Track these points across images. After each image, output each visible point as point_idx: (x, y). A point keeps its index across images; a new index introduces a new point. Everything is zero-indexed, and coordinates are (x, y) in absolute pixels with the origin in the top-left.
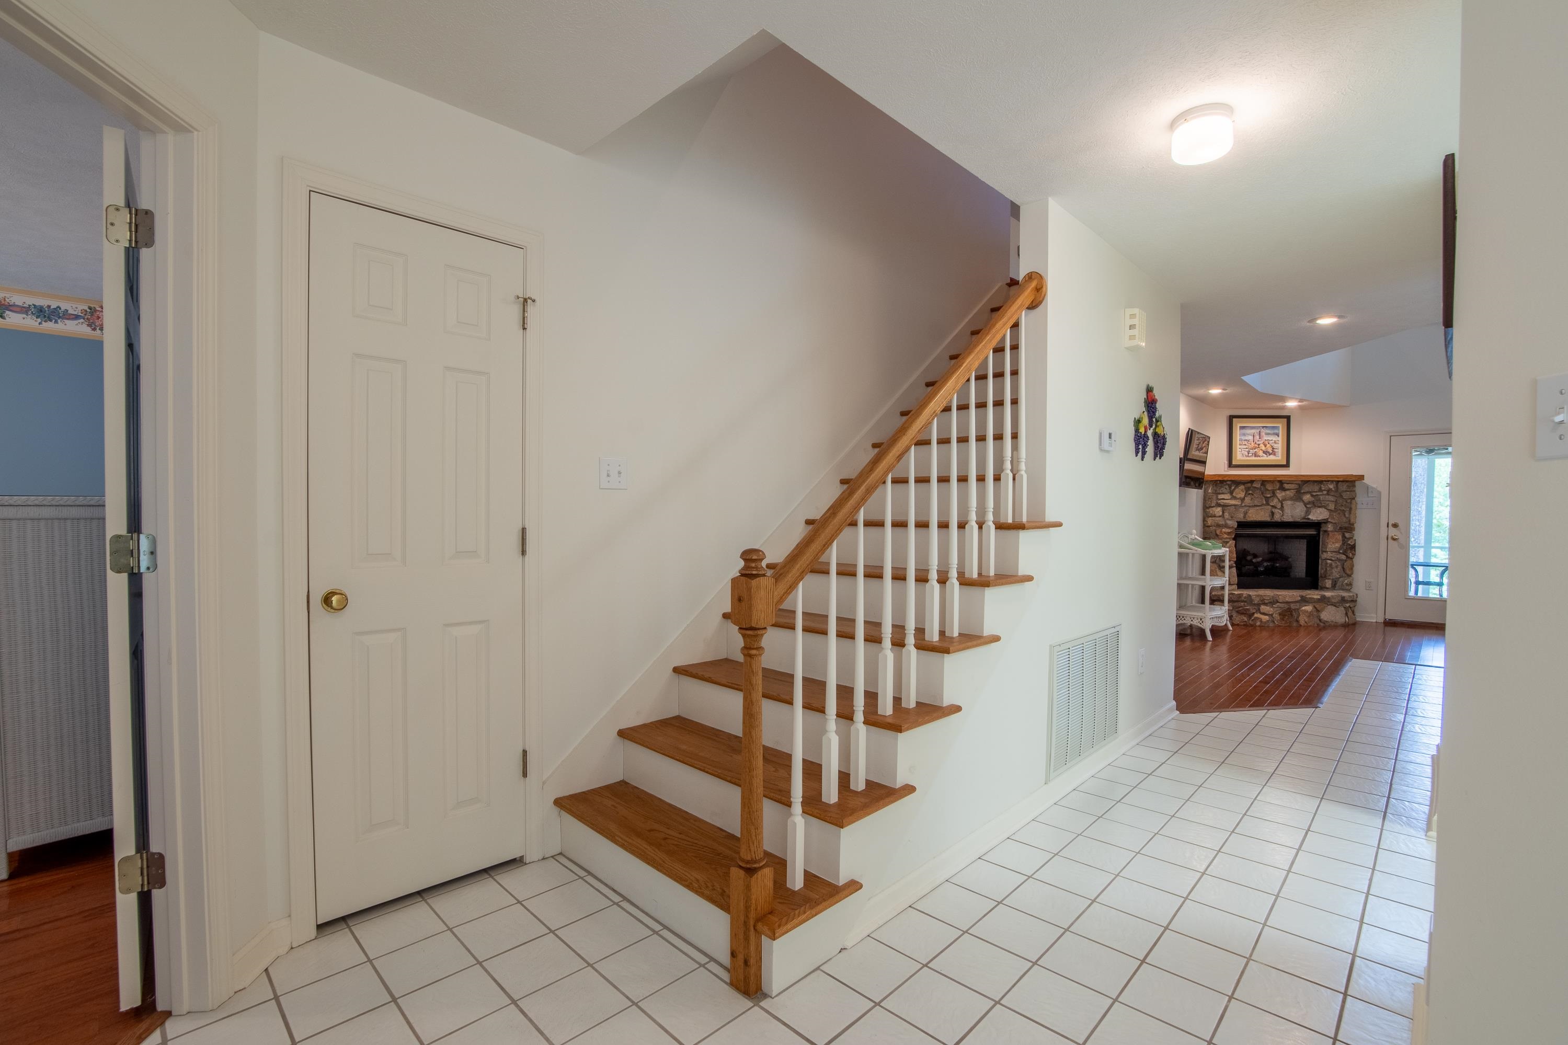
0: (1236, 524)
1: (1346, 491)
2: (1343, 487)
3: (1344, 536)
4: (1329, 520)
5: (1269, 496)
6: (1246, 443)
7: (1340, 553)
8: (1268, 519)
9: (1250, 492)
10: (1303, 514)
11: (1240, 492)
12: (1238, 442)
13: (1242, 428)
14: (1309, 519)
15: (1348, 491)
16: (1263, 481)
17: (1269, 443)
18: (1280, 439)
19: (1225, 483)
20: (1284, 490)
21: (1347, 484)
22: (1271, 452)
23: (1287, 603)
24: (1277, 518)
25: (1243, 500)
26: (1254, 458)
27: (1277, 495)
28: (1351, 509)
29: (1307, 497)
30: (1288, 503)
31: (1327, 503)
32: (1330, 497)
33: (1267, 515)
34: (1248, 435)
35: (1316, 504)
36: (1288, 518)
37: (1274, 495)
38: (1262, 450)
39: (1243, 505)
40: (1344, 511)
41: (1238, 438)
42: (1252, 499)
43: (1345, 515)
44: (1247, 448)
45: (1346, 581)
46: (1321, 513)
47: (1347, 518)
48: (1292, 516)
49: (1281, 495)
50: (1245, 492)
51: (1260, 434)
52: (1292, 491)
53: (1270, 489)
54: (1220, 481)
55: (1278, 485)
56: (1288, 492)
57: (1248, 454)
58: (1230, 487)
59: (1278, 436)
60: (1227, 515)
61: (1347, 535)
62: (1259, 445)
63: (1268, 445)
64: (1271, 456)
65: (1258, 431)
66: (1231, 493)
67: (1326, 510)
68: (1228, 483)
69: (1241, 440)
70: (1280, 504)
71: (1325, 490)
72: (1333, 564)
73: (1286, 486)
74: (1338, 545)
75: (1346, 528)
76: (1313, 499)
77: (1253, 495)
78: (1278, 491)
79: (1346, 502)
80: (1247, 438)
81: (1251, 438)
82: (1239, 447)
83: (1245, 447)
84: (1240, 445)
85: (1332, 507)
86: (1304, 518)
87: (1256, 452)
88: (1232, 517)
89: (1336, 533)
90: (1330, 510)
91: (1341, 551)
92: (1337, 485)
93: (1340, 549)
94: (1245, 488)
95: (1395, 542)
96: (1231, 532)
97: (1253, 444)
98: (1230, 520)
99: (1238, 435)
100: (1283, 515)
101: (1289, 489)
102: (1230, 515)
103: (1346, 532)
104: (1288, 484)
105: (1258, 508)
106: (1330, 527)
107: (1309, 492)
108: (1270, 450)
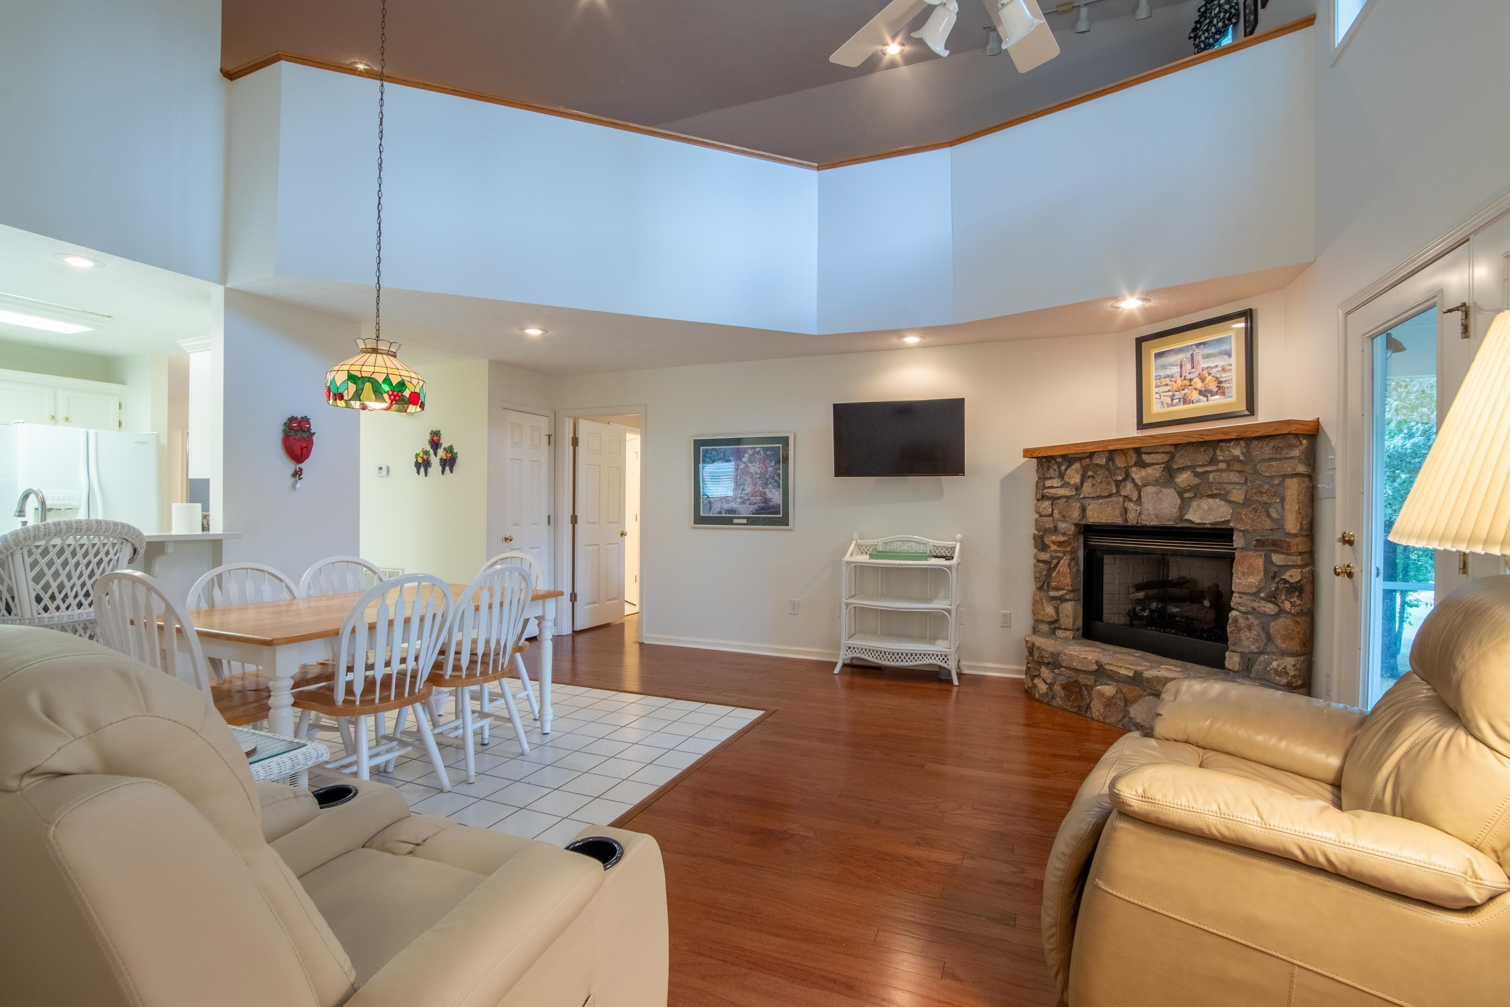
0: (1074, 527)
1: (1269, 460)
3: (1268, 561)
4: (1234, 524)
5: (1120, 478)
6: (1168, 381)
7: (1263, 598)
8: (1119, 521)
9: (1090, 473)
10: (1175, 511)
11: (1074, 475)
12: (1154, 383)
13: (1158, 355)
14: (1191, 522)
16: (1111, 452)
17: (1209, 374)
18: (1233, 360)
19: (1053, 462)
20: (1142, 465)
21: (1272, 443)
22: (1215, 389)
23: (1076, 670)
24: (1132, 519)
25: (1078, 488)
26: (1182, 407)
27: (1133, 475)
28: (1283, 499)
29: (1184, 479)
31: (1229, 487)
32: (1232, 474)
33: (1117, 513)
34: (1171, 366)
35: (1202, 490)
37: (1127, 476)
38: (1196, 389)
39: (1081, 496)
40: (1266, 506)
41: (1153, 374)
42: (1093, 485)
44: (1169, 391)
45: (1275, 664)
48: (1156, 516)
49: (1138, 476)
50: (1080, 473)
51: (1192, 359)
52: (1157, 467)
54: (1046, 457)
55: (1133, 458)
56: (1150, 470)
57: (1172, 400)
58: (1060, 468)
59: (1230, 355)
60: (1057, 513)
61: (1278, 559)
62: (1191, 380)
63: (1209, 378)
64: (1217, 397)
65: (1188, 355)
66: (1061, 476)
67: (1223, 503)
68: (1058, 459)
69: (1158, 378)
70: (1137, 492)
72: (1241, 620)
73: (1146, 458)
74: (1258, 580)
75: (1274, 543)
76: (1197, 481)
77: (1094, 478)
78: (1134, 469)
79: (1273, 483)
80: (1168, 372)
81: (1175, 370)
82: (1154, 390)
83: (1166, 389)
84: (1157, 386)
85: (1239, 496)
86: (1181, 520)
87: (1185, 394)
88: (1064, 517)
89: (1251, 553)
91: (1262, 595)
92: (1247, 445)
93: (1260, 590)
94: (1083, 467)
95: (1349, 582)
96: (1064, 542)
97: (1179, 382)
98: (1062, 521)
99: (1152, 368)
100: (1140, 514)
101: (1152, 464)
102: (1059, 513)
103: (1276, 552)
104: (1150, 453)
105: (1101, 501)
106: (1238, 541)
107: (1186, 468)
108: (1214, 386)
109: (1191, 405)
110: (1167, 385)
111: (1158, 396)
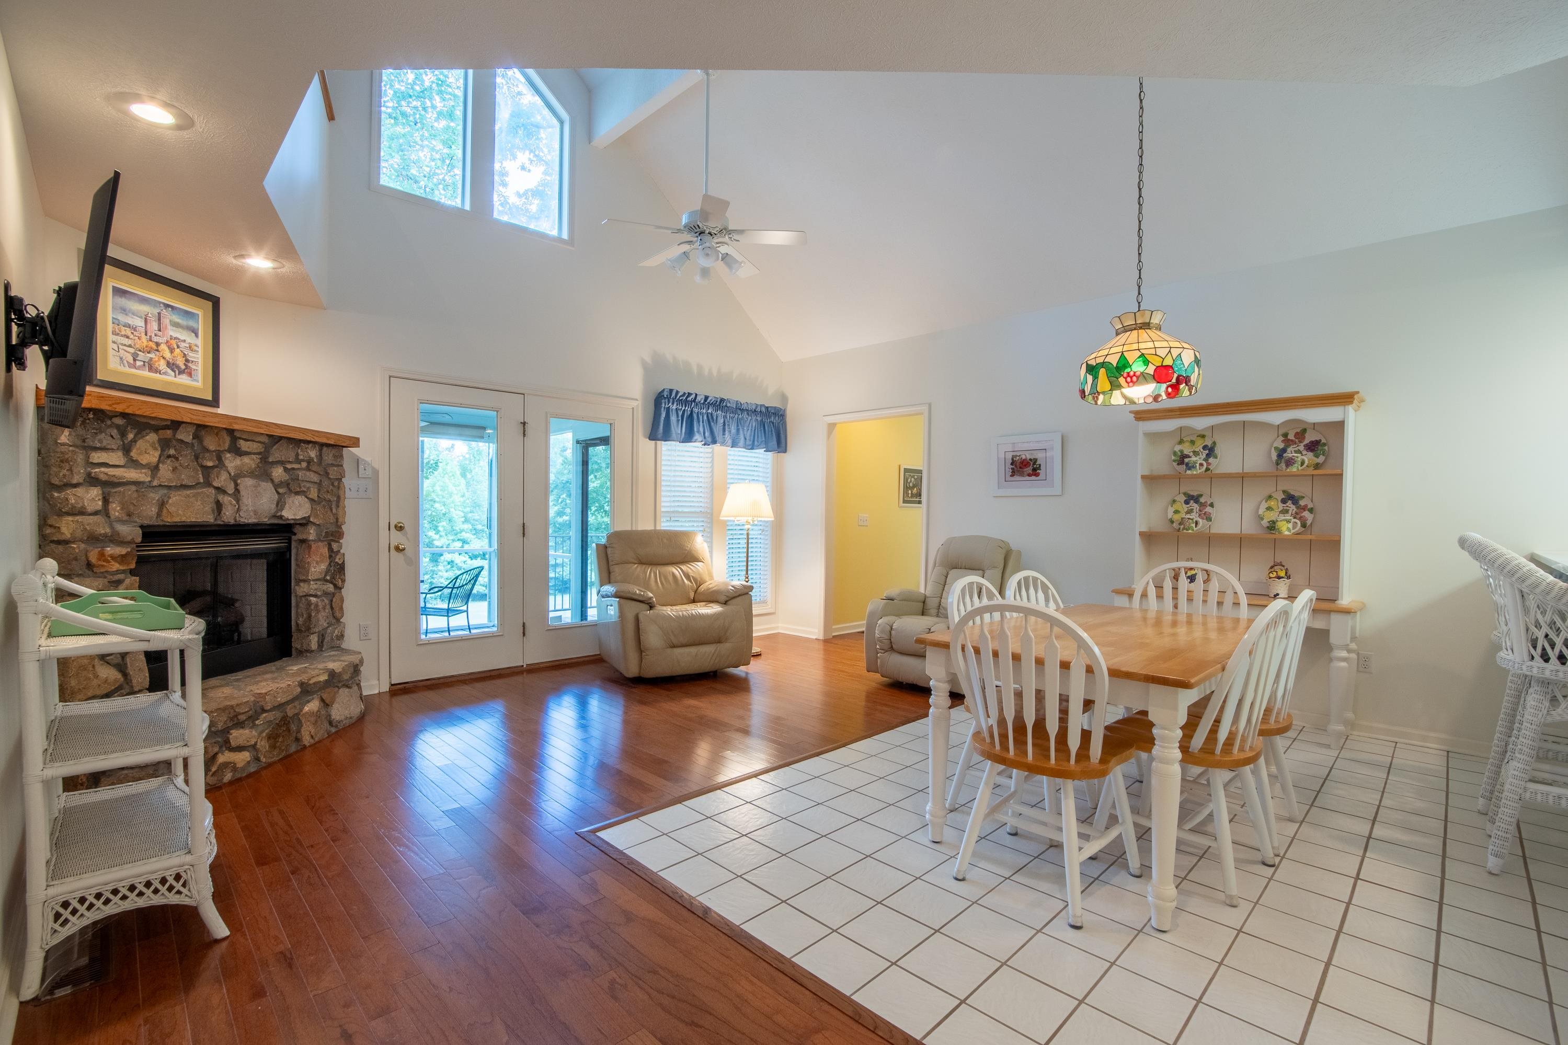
0: (141, 531)
1: (332, 464)
2: (328, 456)
3: (330, 549)
4: (311, 520)
5: (210, 464)
6: (128, 332)
7: (327, 581)
8: (210, 519)
9: (172, 452)
10: (272, 507)
11: (148, 450)
12: (110, 326)
13: (118, 292)
14: (281, 517)
15: (334, 464)
17: (178, 347)
18: (199, 342)
19: (109, 422)
20: (239, 453)
21: (333, 451)
22: (183, 367)
23: (281, 706)
24: (228, 516)
25: (155, 469)
26: (146, 373)
27: (227, 463)
28: (339, 497)
29: (278, 473)
30: (247, 483)
31: (308, 485)
32: (311, 474)
33: (208, 508)
34: (133, 314)
35: (289, 487)
36: (247, 517)
37: (220, 462)
38: (164, 358)
39: (155, 483)
40: (329, 503)
41: (110, 315)
42: (175, 469)
43: (332, 510)
44: (130, 346)
45: (336, 632)
46: (300, 505)
47: (334, 515)
48: (255, 512)
49: (232, 465)
50: (160, 449)
51: (159, 319)
52: (254, 457)
53: (212, 448)
55: (228, 440)
56: (246, 460)
57: (135, 360)
58: (123, 435)
59: (197, 336)
60: (115, 509)
61: (334, 546)
63: (177, 351)
64: (183, 375)
65: (156, 311)
66: (126, 450)
67: (306, 499)
69: (116, 322)
70: (232, 485)
71: (303, 461)
72: (319, 604)
73: (244, 445)
74: (323, 567)
75: (332, 534)
76: (288, 477)
77: (177, 459)
78: (228, 455)
79: (333, 485)
80: (131, 320)
81: (139, 323)
82: (111, 337)
83: (126, 341)
84: (114, 333)
85: (314, 494)
86: (274, 516)
87: (151, 359)
88: (128, 515)
89: (320, 543)
90: (312, 500)
91: (328, 578)
92: (321, 450)
93: (325, 574)
94: (160, 440)
95: (400, 555)
96: (127, 554)
97: (144, 338)
98: (124, 522)
100: (238, 510)
101: (247, 453)
102: (122, 509)
103: (333, 541)
104: (245, 438)
105: (188, 492)
106: (311, 532)
107: (281, 463)
108: (181, 362)
109: (158, 375)
110: (128, 337)
111: (115, 347)
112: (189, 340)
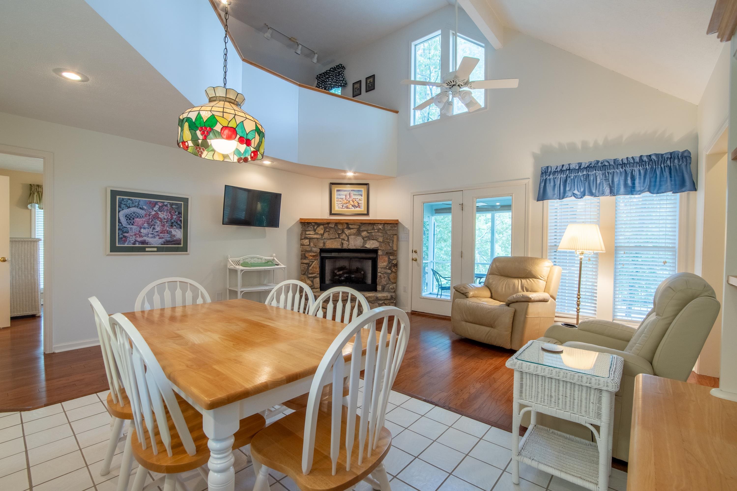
0: (319, 250)
1: (390, 230)
2: (388, 227)
3: (389, 258)
4: (379, 248)
5: (340, 232)
6: (341, 200)
7: (387, 269)
8: (340, 247)
9: (328, 230)
10: (362, 244)
11: (320, 230)
12: (336, 200)
13: (338, 191)
14: (366, 247)
15: (391, 230)
16: (336, 223)
17: (355, 200)
18: (363, 198)
19: (311, 224)
20: (349, 229)
21: (391, 225)
22: (357, 206)
24: (345, 247)
25: (322, 235)
26: (346, 209)
27: (345, 232)
28: (393, 241)
29: (364, 234)
31: (378, 237)
32: (379, 233)
33: (339, 244)
34: (342, 195)
35: (370, 238)
36: (352, 247)
37: (343, 232)
38: (351, 204)
39: (323, 238)
40: (389, 243)
41: (336, 197)
42: (329, 234)
43: (389, 245)
44: (341, 203)
45: (391, 286)
46: (373, 243)
47: (391, 247)
48: (355, 245)
49: (347, 232)
50: (324, 229)
52: (355, 229)
55: (346, 226)
56: (352, 230)
57: (343, 207)
58: (314, 227)
59: (362, 196)
60: (312, 244)
61: (391, 257)
62: (349, 201)
63: (355, 202)
65: (349, 193)
66: (315, 230)
67: (376, 242)
68: (313, 224)
69: (337, 198)
70: (347, 238)
71: (376, 229)
72: (382, 276)
73: (351, 226)
74: (385, 264)
75: (390, 253)
76: (368, 235)
77: (329, 232)
78: (346, 230)
79: (390, 236)
80: (341, 197)
81: (344, 197)
82: (336, 202)
83: (340, 202)
85: (381, 239)
86: (362, 247)
87: (347, 205)
88: (316, 246)
89: (383, 256)
90: (380, 242)
91: (387, 268)
92: (384, 226)
93: (387, 266)
94: (324, 228)
95: (415, 262)
97: (345, 201)
98: (314, 248)
99: (335, 195)
100: (349, 245)
101: (352, 229)
102: (313, 244)
103: (391, 256)
104: (352, 225)
105: (332, 240)
106: (380, 253)
107: (365, 231)
108: (357, 205)
109: (349, 210)
111: (337, 204)
112: (359, 198)
